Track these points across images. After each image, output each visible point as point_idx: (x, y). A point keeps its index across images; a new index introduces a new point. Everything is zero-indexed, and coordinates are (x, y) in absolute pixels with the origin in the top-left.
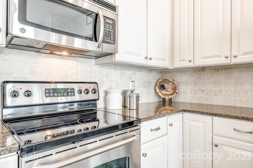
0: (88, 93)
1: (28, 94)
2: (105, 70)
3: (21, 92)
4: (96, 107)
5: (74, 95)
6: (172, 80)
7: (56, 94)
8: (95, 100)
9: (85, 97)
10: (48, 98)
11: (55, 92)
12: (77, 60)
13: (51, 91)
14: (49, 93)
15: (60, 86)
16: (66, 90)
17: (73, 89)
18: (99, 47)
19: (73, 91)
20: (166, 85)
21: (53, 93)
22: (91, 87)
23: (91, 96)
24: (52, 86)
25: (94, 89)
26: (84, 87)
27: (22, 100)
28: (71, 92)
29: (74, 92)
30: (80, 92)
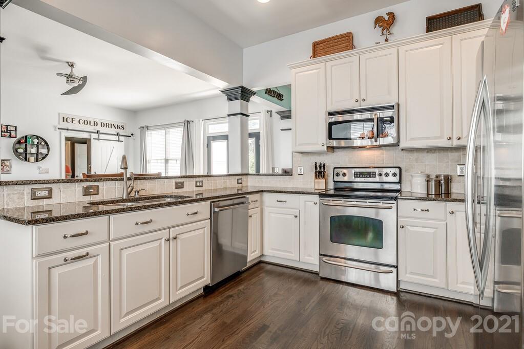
1: (344, 174)
3: (341, 174)
5: (375, 177)
7: (361, 176)
9: (384, 179)
10: (357, 178)
12: (382, 149)
13: (358, 174)
14: (357, 175)
16: (369, 173)
17: (375, 172)
18: (376, 141)
21: (363, 175)
22: (392, 171)
24: (358, 170)
25: (394, 173)
26: (384, 171)
27: (340, 178)
28: (373, 175)
29: (375, 175)
30: (380, 175)
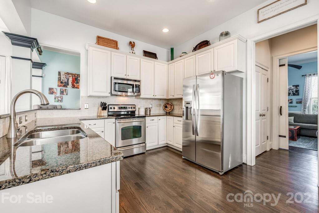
0: (132, 108)
1: (114, 108)
2: (139, 100)
3: (112, 108)
4: (135, 113)
6: (170, 104)
8: (135, 111)
9: (130, 110)
10: (120, 110)
11: (121, 108)
15: (122, 106)
16: (125, 107)
18: (134, 94)
19: (127, 108)
20: (168, 106)
22: (133, 106)
23: (133, 110)
24: (120, 106)
25: (134, 107)
26: (130, 106)
27: (112, 110)
30: (129, 108)
